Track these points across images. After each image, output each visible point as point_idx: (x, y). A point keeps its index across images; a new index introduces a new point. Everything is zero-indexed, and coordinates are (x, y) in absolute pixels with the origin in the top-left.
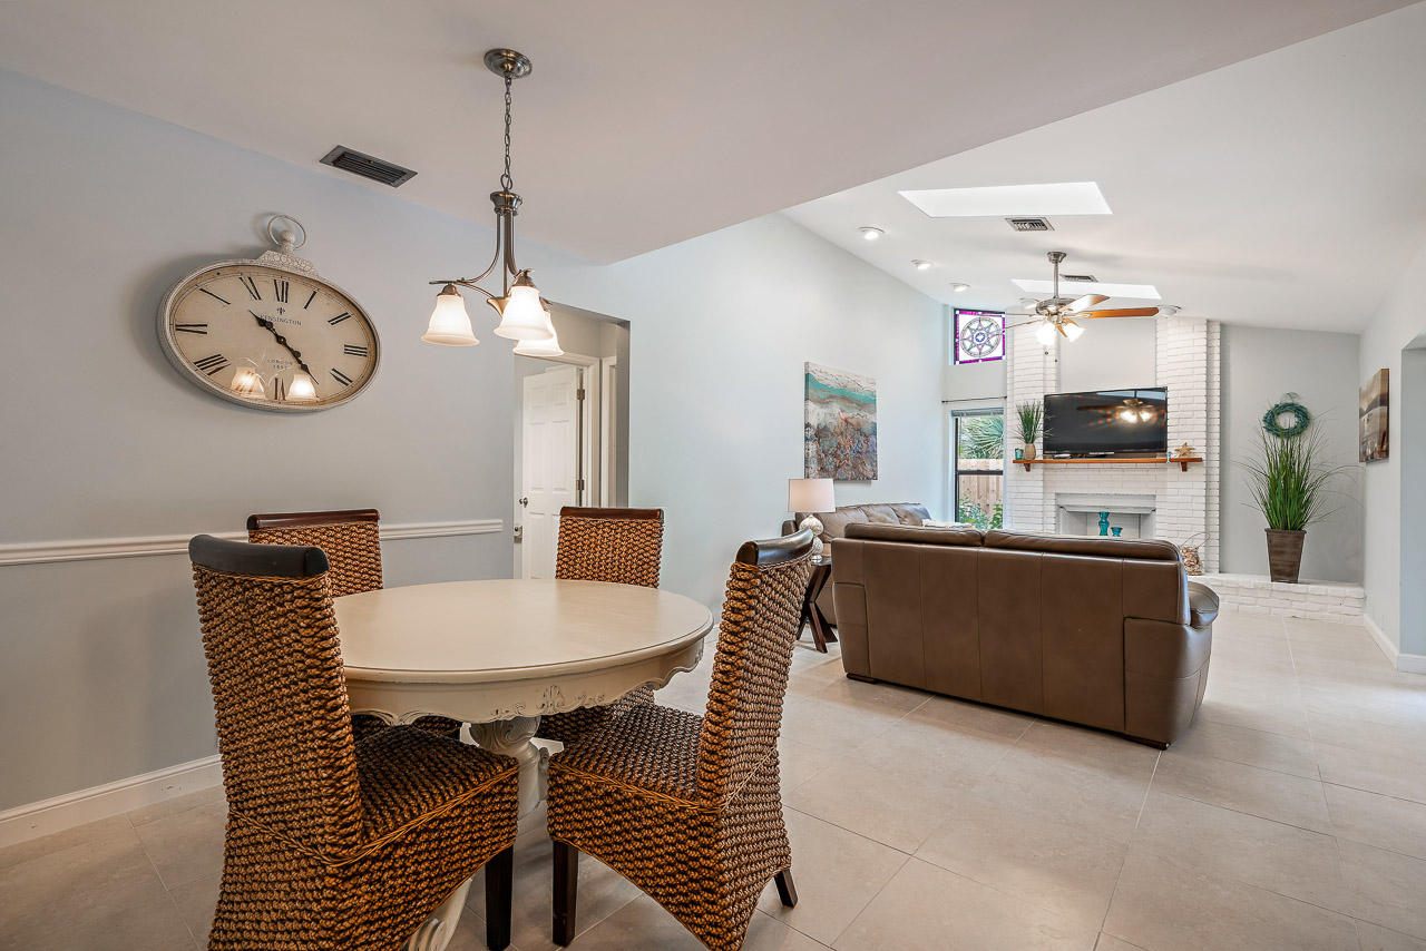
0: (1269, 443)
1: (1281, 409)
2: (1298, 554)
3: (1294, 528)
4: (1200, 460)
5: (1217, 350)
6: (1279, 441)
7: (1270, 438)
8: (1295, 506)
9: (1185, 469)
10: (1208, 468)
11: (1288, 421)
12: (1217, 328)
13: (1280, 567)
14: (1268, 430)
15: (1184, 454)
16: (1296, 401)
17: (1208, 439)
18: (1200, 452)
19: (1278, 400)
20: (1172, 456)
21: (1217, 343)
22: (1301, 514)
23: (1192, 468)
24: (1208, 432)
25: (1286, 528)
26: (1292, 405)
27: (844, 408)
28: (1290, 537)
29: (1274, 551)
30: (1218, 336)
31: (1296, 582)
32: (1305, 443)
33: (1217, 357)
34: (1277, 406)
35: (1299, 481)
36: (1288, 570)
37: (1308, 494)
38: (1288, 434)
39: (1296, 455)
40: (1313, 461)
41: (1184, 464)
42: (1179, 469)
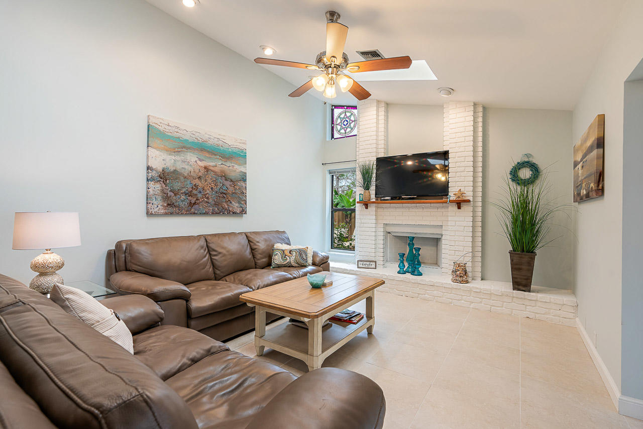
0: (513, 189)
1: (521, 165)
2: (531, 271)
3: (528, 251)
4: (469, 201)
5: (480, 124)
6: (519, 188)
7: (513, 185)
8: (529, 235)
9: (459, 208)
10: (474, 207)
11: (525, 174)
12: (480, 109)
13: (519, 280)
14: (513, 181)
15: (459, 197)
16: (531, 159)
17: (474, 187)
18: (469, 195)
19: (518, 159)
20: (451, 199)
21: (480, 120)
22: (533, 241)
23: (464, 207)
24: (474, 181)
25: (523, 251)
26: (528, 162)
27: (202, 158)
28: (526, 259)
29: (515, 267)
30: (481, 114)
31: (529, 291)
32: (536, 189)
33: (480, 129)
34: (518, 163)
35: (532, 218)
36: (524, 282)
37: (538, 226)
38: (526, 183)
39: (530, 197)
40: (541, 202)
41: (459, 204)
42: (455, 208)
